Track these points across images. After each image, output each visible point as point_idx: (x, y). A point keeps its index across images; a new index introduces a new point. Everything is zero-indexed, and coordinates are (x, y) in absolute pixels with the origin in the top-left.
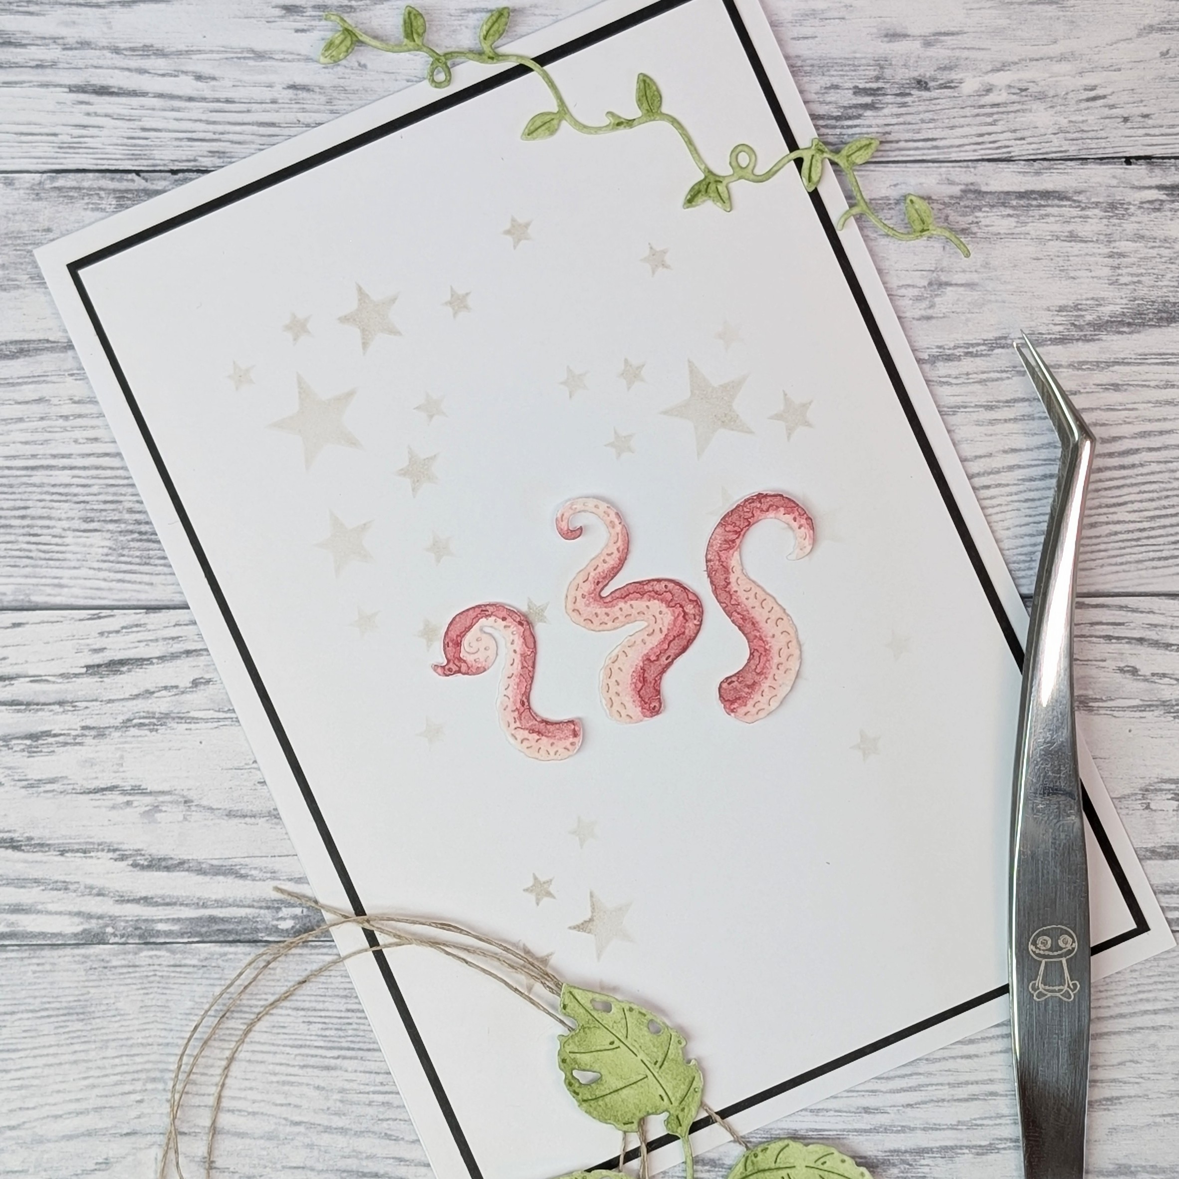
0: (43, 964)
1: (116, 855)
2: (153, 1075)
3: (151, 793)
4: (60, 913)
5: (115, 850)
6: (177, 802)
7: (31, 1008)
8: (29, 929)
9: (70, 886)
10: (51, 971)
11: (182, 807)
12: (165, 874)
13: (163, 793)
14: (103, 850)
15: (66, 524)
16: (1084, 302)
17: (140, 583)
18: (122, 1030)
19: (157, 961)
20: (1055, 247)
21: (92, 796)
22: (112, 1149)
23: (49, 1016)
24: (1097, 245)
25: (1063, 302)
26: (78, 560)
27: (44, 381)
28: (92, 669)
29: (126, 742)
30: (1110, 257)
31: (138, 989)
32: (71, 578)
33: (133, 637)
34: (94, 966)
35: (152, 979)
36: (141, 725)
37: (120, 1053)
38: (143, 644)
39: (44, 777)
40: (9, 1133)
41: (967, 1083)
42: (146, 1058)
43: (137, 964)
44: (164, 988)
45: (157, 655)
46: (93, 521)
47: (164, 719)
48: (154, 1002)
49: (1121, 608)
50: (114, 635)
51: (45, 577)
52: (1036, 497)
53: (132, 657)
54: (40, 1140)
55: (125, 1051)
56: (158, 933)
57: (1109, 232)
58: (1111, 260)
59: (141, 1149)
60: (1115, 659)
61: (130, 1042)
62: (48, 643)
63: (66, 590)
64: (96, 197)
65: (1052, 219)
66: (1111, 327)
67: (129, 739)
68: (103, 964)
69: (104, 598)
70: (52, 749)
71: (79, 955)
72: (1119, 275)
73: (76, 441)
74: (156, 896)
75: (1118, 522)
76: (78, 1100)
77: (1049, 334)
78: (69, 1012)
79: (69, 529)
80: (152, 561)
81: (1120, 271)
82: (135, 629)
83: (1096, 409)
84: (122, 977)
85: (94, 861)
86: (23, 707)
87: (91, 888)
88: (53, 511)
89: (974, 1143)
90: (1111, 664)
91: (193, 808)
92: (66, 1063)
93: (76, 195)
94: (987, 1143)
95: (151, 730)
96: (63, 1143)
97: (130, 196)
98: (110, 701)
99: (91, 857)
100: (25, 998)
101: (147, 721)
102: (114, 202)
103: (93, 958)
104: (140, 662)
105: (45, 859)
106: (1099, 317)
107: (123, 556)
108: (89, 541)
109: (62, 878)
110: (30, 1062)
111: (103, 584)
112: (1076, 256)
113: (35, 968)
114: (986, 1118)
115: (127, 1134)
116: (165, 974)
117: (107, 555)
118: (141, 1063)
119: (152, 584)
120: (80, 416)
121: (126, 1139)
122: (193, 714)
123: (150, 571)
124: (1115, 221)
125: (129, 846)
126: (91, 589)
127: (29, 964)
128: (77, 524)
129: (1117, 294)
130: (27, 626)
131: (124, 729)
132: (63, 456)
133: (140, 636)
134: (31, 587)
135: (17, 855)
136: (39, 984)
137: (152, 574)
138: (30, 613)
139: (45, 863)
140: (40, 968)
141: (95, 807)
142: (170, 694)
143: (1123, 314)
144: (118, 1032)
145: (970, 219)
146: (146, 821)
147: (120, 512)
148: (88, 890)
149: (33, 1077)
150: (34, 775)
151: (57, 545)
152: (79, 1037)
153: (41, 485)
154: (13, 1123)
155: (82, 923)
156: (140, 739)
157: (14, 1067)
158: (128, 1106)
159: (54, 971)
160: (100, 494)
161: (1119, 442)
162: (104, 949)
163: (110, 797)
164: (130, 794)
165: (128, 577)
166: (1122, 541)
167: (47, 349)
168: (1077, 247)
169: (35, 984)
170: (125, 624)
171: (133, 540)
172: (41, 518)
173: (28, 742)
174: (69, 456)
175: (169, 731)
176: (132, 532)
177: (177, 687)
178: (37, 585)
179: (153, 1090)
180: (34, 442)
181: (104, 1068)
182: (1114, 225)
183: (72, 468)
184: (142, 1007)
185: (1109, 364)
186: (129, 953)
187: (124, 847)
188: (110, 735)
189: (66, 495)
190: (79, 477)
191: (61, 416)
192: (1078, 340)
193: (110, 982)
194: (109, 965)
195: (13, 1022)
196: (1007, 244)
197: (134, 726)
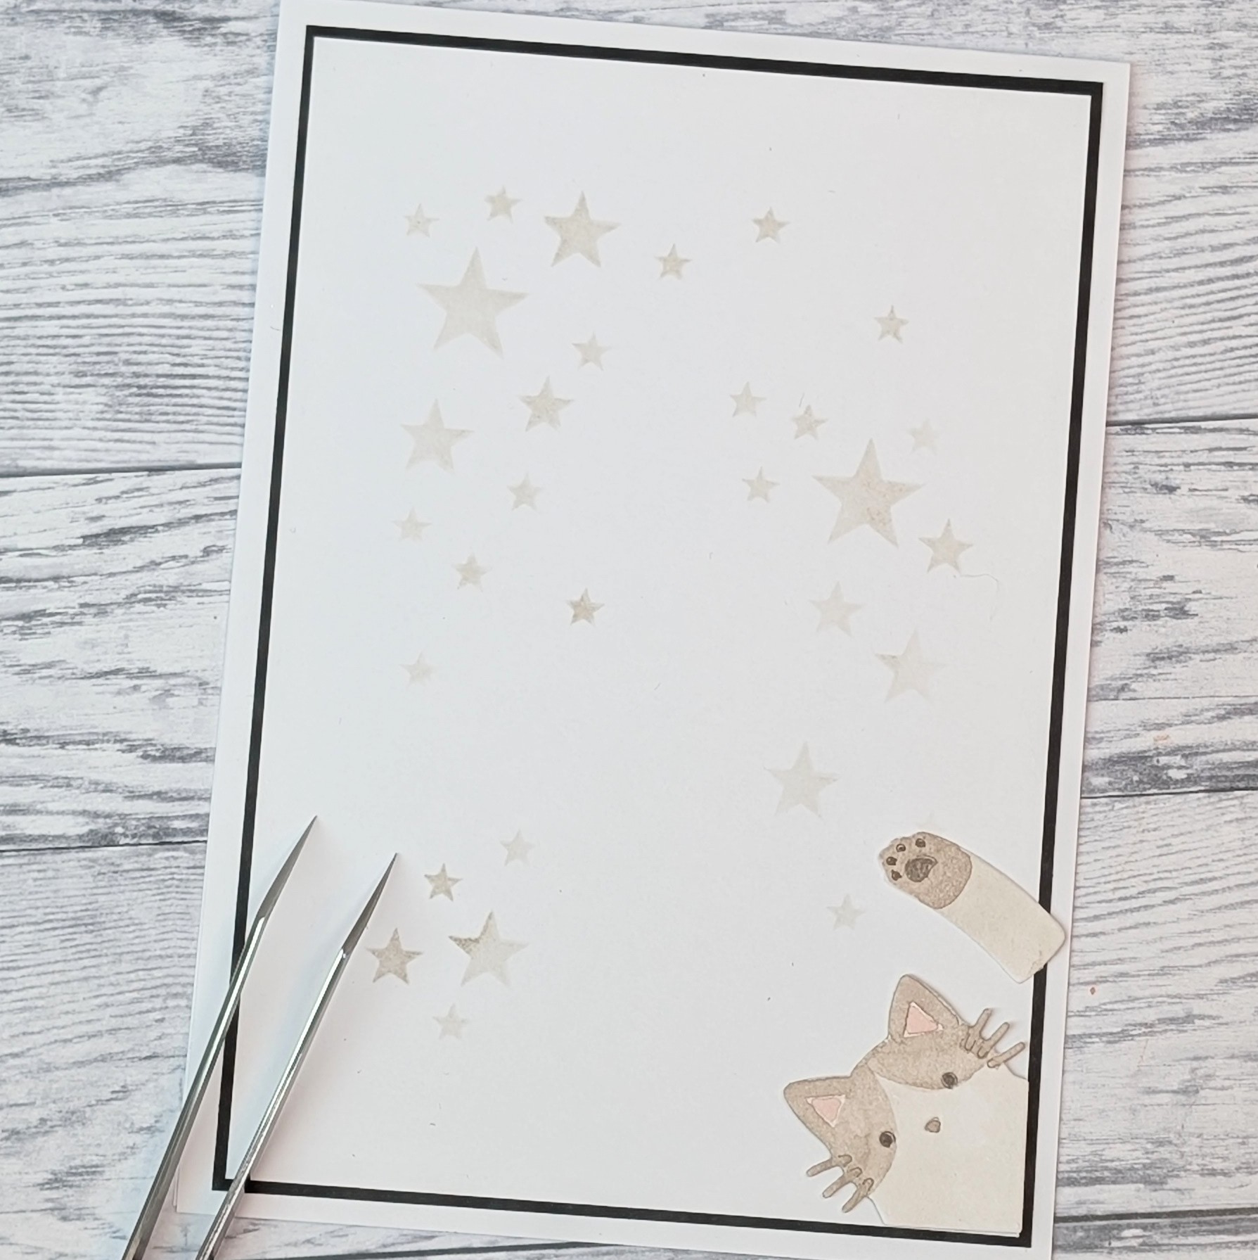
0: (44, 871)
1: (123, 746)
2: (174, 990)
3: (161, 676)
4: (63, 813)
5: (122, 741)
6: (191, 685)
7: (33, 920)
8: (28, 832)
9: (72, 782)
10: (54, 878)
11: (197, 690)
12: (181, 765)
13: (175, 675)
14: (108, 741)
15: (55, 380)
16: (1184, 98)
17: (141, 442)
18: (137, 941)
19: (174, 863)
20: (1148, 39)
21: (94, 681)
22: (131, 1076)
23: (55, 929)
24: (1195, 37)
25: (1160, 99)
26: (70, 419)
27: (26, 223)
28: (91, 540)
29: (131, 620)
30: (1211, 48)
31: (154, 895)
32: (63, 439)
33: (135, 503)
34: (103, 871)
35: (169, 883)
36: (150, 600)
37: (137, 967)
38: (147, 509)
39: (39, 661)
40: (11, 1062)
41: (1094, 964)
42: (165, 972)
43: (152, 866)
44: (183, 893)
45: (163, 521)
46: (85, 375)
47: (173, 592)
48: (173, 909)
49: (1241, 431)
50: (113, 501)
51: (34, 439)
52: (1141, 313)
53: (134, 525)
54: (48, 1068)
55: (141, 964)
56: (175, 832)
57: (1207, 21)
58: (1211, 52)
59: (163, 1074)
60: (1238, 488)
61: (147, 954)
62: (38, 512)
63: (56, 453)
64: (78, 20)
65: (1144, 10)
66: (1216, 124)
67: (134, 616)
68: (113, 869)
69: (101, 461)
70: (46, 630)
71: (85, 859)
72: (1221, 68)
73: (63, 288)
74: (171, 790)
75: (1235, 337)
76: (89, 1021)
77: (1147, 134)
78: (76, 923)
79: (59, 385)
80: (153, 418)
81: (1221, 64)
82: (136, 494)
83: (1203, 214)
84: (135, 882)
85: (99, 753)
86: (13, 585)
87: (97, 783)
88: (40, 366)
89: (1104, 1030)
90: (1234, 494)
91: (210, 691)
92: (74, 981)
93: (56, 18)
94: (1119, 1029)
95: (159, 606)
96: (73, 1071)
97: (116, 17)
98: (111, 575)
99: (96, 749)
100: (25, 909)
101: (153, 596)
102: (99, 25)
103: (101, 862)
104: (144, 530)
105: (43, 753)
106: (1202, 114)
107: (121, 412)
108: (81, 398)
109: (63, 774)
110: (34, 981)
111: (99, 445)
112: (1173, 49)
113: (36, 875)
114: (1116, 1002)
115: (146, 1058)
116: (183, 877)
117: (102, 412)
118: (159, 978)
119: (154, 443)
120: (67, 260)
121: (145, 1063)
122: (205, 586)
123: (152, 429)
124: (1213, 9)
125: (138, 735)
126: (86, 450)
127: (29, 871)
128: (68, 379)
129: (1221, 89)
130: (15, 494)
131: (128, 605)
132: (50, 305)
133: (142, 501)
134: (18, 451)
135: (12, 749)
136: (41, 892)
137: (153, 432)
138: (18, 479)
139: (44, 757)
140: (42, 875)
141: (97, 693)
142: (179, 564)
143: (1229, 110)
144: (132, 944)
145: (1054, 12)
146: (156, 707)
147: (116, 365)
148: (93, 786)
149: (37, 998)
150: (27, 660)
151: (45, 403)
152: (88, 951)
153: (26, 338)
154: (16, 1050)
155: (87, 823)
156: (146, 616)
157: (15, 988)
158: (147, 1026)
159: (57, 878)
160: (92, 345)
161: (1231, 250)
162: (114, 852)
163: (115, 681)
164: (138, 678)
165: (127, 436)
166: (1240, 358)
167: (28, 187)
168: (1173, 39)
169: (37, 893)
170: (124, 489)
171: (131, 395)
172: (27, 373)
173: (20, 623)
174: (57, 304)
175: (178, 606)
176: (129, 386)
177: (186, 557)
178: (25, 448)
179: (175, 1007)
180: (17, 291)
181: (118, 984)
182: (1213, 14)
183: (60, 318)
184: (159, 915)
185: (1215, 165)
186: (143, 855)
187: (133, 736)
188: (112, 612)
189: (55, 347)
190: (68, 327)
191: (46, 261)
192: (1179, 140)
193: (122, 888)
194: (121, 869)
195: (12, 937)
196: (1096, 38)
197: (139, 602)
